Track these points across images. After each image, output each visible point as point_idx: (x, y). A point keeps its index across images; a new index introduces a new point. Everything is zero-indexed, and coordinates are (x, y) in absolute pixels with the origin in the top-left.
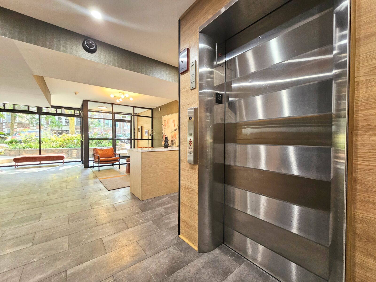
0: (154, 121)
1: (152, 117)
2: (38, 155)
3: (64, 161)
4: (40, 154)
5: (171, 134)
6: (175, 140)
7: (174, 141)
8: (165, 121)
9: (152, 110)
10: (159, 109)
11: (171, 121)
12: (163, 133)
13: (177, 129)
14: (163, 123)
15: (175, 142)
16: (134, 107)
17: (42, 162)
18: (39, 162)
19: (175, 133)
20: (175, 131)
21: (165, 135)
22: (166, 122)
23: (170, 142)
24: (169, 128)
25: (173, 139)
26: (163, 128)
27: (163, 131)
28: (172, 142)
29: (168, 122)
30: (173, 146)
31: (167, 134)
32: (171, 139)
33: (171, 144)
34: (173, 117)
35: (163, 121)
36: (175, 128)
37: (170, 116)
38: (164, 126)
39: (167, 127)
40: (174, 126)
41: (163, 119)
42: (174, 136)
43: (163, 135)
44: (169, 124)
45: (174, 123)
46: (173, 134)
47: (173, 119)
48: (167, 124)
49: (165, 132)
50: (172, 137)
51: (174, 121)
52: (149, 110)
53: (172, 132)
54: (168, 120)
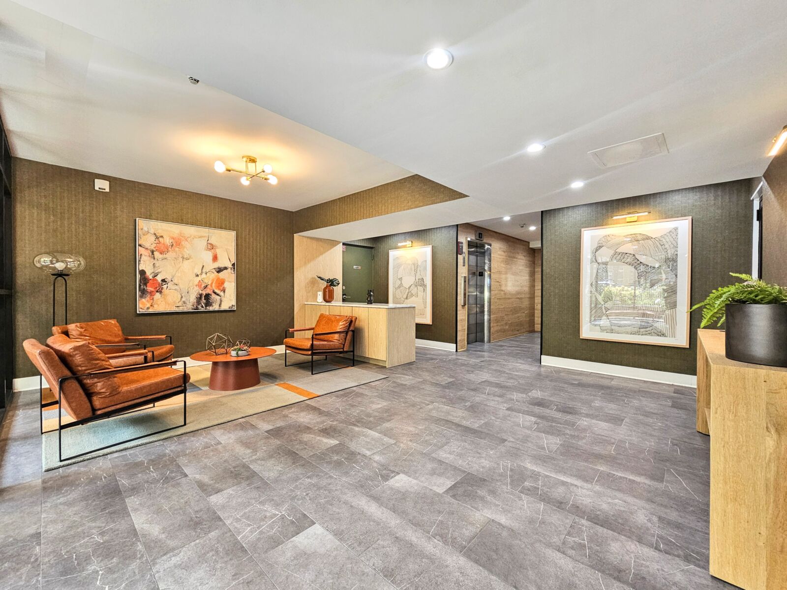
5: (199, 278)
6: (218, 295)
7: (213, 296)
10: (102, 185)
11: (202, 243)
12: (143, 273)
13: (226, 268)
14: (146, 241)
15: (218, 298)
19: (219, 278)
20: (218, 272)
21: (159, 278)
22: (167, 241)
23: (193, 299)
24: (186, 262)
25: (208, 291)
26: (143, 257)
27: (145, 264)
28: (205, 299)
29: (177, 243)
30: (211, 309)
31: (173, 277)
32: (201, 292)
33: (199, 304)
34: (207, 235)
35: (144, 235)
36: (220, 264)
37: (190, 230)
38: (153, 252)
39: (170, 255)
40: (215, 258)
41: (145, 229)
42: (213, 285)
43: (145, 280)
44: (185, 250)
45: (212, 250)
46: (210, 278)
47: (209, 242)
48: (170, 249)
49: (159, 270)
50: (206, 287)
51: (216, 246)
53: (201, 274)
54: (181, 238)
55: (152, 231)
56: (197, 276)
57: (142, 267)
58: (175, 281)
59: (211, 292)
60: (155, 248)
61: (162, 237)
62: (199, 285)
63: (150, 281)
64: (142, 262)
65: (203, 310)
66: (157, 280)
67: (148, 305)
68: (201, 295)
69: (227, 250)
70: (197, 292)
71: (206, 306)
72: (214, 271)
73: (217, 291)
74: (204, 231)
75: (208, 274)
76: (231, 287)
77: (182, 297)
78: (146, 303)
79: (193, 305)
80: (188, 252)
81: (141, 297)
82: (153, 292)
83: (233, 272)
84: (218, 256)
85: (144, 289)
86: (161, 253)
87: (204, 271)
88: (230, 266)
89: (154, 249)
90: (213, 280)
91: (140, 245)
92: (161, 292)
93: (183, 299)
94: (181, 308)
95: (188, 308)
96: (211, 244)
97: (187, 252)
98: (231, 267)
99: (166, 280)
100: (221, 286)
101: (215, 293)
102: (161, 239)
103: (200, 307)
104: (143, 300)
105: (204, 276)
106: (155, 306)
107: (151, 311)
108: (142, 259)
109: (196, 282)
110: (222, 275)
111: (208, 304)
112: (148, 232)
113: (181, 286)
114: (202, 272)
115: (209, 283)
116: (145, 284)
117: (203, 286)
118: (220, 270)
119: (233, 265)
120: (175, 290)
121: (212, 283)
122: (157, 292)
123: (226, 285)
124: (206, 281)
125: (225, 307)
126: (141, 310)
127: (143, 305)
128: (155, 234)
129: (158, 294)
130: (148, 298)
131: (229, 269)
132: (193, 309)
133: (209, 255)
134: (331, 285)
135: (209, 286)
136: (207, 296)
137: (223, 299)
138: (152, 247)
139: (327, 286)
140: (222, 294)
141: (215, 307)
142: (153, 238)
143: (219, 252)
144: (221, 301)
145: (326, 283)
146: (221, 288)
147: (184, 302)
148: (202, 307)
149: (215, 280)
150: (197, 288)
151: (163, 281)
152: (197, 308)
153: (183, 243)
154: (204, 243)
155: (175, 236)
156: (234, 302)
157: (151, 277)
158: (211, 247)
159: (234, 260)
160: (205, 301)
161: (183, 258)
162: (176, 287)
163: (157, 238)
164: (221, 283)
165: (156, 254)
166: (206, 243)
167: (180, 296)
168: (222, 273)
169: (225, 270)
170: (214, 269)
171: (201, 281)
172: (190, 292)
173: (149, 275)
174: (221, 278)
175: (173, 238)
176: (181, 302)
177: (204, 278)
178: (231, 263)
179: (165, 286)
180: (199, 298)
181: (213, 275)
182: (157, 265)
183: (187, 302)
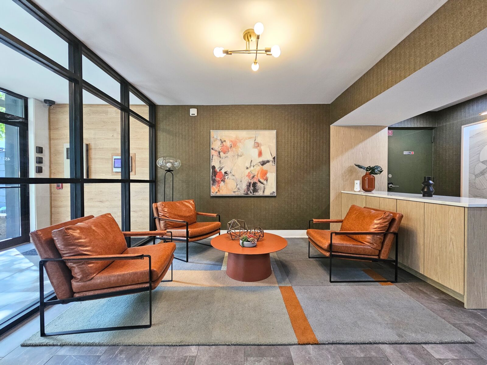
1: (155, 126)
5: (249, 170)
6: (262, 183)
7: (259, 184)
9: (152, 106)
10: (193, 112)
11: (251, 143)
12: (214, 167)
13: (268, 162)
14: (216, 145)
15: (262, 185)
19: (263, 170)
20: (262, 165)
21: (223, 171)
22: (228, 144)
23: (244, 186)
24: (240, 158)
25: (255, 180)
26: (214, 156)
27: (215, 162)
28: (253, 187)
29: (234, 145)
30: (257, 194)
31: (232, 170)
32: (250, 181)
33: (248, 190)
34: (254, 136)
35: (214, 141)
36: (264, 158)
37: (242, 134)
38: (219, 153)
39: (230, 154)
40: (260, 154)
41: (215, 137)
42: (259, 175)
43: (215, 173)
44: (240, 149)
45: (258, 148)
46: (256, 170)
47: (256, 141)
48: (230, 150)
49: (223, 166)
50: (253, 177)
51: (261, 144)
52: (144, 105)
53: (250, 167)
54: (237, 140)
55: (219, 138)
56: (247, 168)
57: (213, 164)
58: (233, 173)
59: (257, 181)
60: (220, 149)
61: (225, 141)
62: (248, 176)
63: (218, 174)
64: (213, 160)
65: (251, 195)
66: (221, 173)
67: (217, 190)
68: (250, 183)
69: (269, 147)
70: (247, 181)
71: (253, 192)
72: (259, 164)
73: (262, 180)
74: (252, 133)
75: (255, 167)
76: (272, 177)
77: (237, 185)
78: (216, 189)
79: (245, 191)
81: (213, 184)
82: (219, 181)
83: (274, 164)
84: (262, 152)
85: (214, 179)
86: (224, 153)
87: (252, 164)
88: (271, 159)
89: (220, 151)
90: (258, 172)
91: (212, 149)
92: (224, 181)
93: (238, 187)
94: (236, 193)
95: (241, 193)
96: (257, 143)
97: (240, 151)
98: (273, 160)
99: (227, 172)
100: (264, 176)
101: (260, 182)
102: (224, 143)
103: (249, 193)
104: (214, 186)
105: (252, 168)
106: (221, 191)
107: (218, 194)
108: (213, 158)
109: (247, 173)
110: (266, 167)
111: (255, 190)
112: (217, 139)
113: (237, 176)
114: (251, 165)
115: (256, 174)
116: (215, 176)
117: (251, 176)
118: (263, 163)
119: (274, 158)
121: (258, 174)
122: (222, 181)
123: (268, 175)
124: (253, 172)
125: (267, 193)
126: (213, 194)
127: (214, 191)
128: (221, 140)
129: (222, 182)
130: (216, 186)
131: (271, 162)
132: (244, 194)
133: (256, 151)
134: (371, 173)
135: (256, 177)
136: (254, 184)
137: (266, 187)
138: (219, 150)
139: (366, 174)
140: (265, 182)
141: (260, 193)
142: (219, 143)
143: (263, 148)
144: (264, 188)
145: (365, 171)
146: (265, 178)
147: (239, 189)
148: (251, 193)
149: (260, 171)
150: (247, 178)
151: (226, 173)
152: (247, 194)
153: (238, 144)
154: (252, 143)
155: (233, 139)
156: (274, 190)
157: (218, 171)
158: (257, 145)
159: (274, 155)
160: (252, 188)
161: (238, 155)
162: (234, 177)
163: (222, 142)
164: (264, 173)
165: (222, 154)
166: (254, 143)
167: (236, 184)
168: (265, 165)
169: (268, 163)
170: (259, 162)
171: (250, 173)
172: (243, 181)
173: (217, 169)
174: (264, 170)
175: (232, 141)
176: (237, 189)
177: (252, 170)
178: (272, 157)
179: (226, 177)
180: (249, 186)
181: (259, 168)
182: (222, 162)
183: (241, 189)
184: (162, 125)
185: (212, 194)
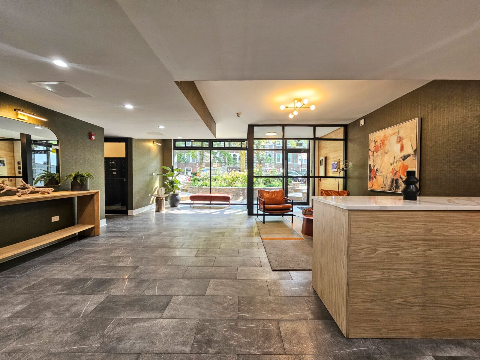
0: (350, 145)
1: (346, 140)
2: (208, 194)
3: (231, 203)
4: (210, 193)
5: (392, 167)
7: (400, 181)
8: (376, 142)
9: (346, 127)
10: (362, 122)
11: (394, 138)
12: (370, 165)
13: (409, 156)
14: (372, 147)
16: (314, 126)
17: (212, 202)
18: (209, 202)
20: (404, 160)
21: (375, 169)
22: (379, 143)
23: (389, 183)
24: (387, 155)
25: (397, 177)
26: (370, 156)
27: (371, 161)
28: (395, 183)
29: (383, 143)
30: (398, 191)
31: (381, 167)
32: (393, 177)
33: (392, 187)
34: (397, 131)
35: (371, 143)
36: (405, 153)
37: (389, 131)
38: (373, 152)
39: (380, 152)
40: (402, 148)
41: (371, 139)
42: (400, 171)
43: (371, 170)
44: (386, 147)
45: (401, 142)
46: (398, 166)
47: (399, 136)
48: (380, 148)
49: (375, 164)
50: (396, 173)
51: (403, 138)
52: (339, 129)
53: (393, 163)
54: (385, 139)
55: (374, 140)
56: (391, 165)
58: (381, 170)
59: (399, 178)
60: (374, 149)
62: (392, 172)
65: (394, 191)
67: (371, 186)
68: (393, 180)
69: (411, 139)
70: (391, 177)
71: (396, 189)
72: (401, 159)
73: (402, 177)
74: (396, 128)
75: (397, 163)
78: (371, 184)
79: (389, 188)
80: (387, 148)
81: (369, 180)
82: (373, 177)
83: (414, 158)
84: (404, 146)
85: (370, 175)
86: (376, 152)
87: (395, 160)
88: (411, 152)
90: (400, 167)
91: (369, 150)
93: (384, 183)
94: (383, 188)
95: (386, 189)
96: (400, 137)
98: (414, 153)
103: (392, 189)
105: (395, 164)
106: (374, 186)
107: (372, 189)
108: (370, 158)
109: (391, 170)
110: (406, 162)
111: (397, 187)
112: (372, 141)
113: (384, 173)
114: (394, 162)
115: (398, 170)
116: (371, 173)
117: (394, 172)
118: (405, 158)
119: (415, 151)
120: (381, 176)
124: (396, 168)
129: (375, 178)
130: (371, 181)
131: (412, 156)
132: (389, 190)
133: (398, 146)
135: (398, 173)
136: (397, 181)
141: (401, 190)
142: (374, 144)
143: (404, 142)
146: (405, 174)
148: (394, 189)
149: (401, 167)
150: (391, 174)
151: (377, 170)
153: (385, 142)
155: (382, 138)
157: (372, 169)
158: (400, 139)
159: (416, 147)
160: (395, 184)
161: (385, 153)
162: (382, 174)
164: (405, 169)
165: (375, 153)
166: (397, 138)
167: (383, 180)
168: (406, 160)
169: (409, 158)
170: (401, 157)
171: (394, 169)
172: (388, 178)
173: (372, 168)
174: (405, 165)
175: (381, 141)
176: (383, 185)
177: (395, 166)
178: (413, 150)
179: (377, 174)
180: (392, 183)
181: (400, 164)
182: (375, 160)
183: (386, 185)
184: (350, 136)
185: (369, 189)
